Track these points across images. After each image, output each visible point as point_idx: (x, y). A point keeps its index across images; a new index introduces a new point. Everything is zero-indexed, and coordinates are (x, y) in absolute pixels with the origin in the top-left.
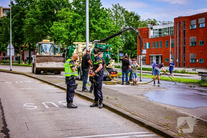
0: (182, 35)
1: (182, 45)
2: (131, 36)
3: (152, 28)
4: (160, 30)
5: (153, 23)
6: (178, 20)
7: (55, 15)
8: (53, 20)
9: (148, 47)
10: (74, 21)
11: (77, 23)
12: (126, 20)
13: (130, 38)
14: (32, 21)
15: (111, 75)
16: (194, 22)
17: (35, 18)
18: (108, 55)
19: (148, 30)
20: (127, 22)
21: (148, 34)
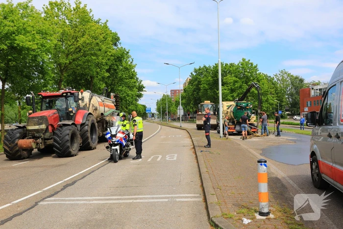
2: (296, 96)
3: (313, 89)
4: (320, 89)
9: (309, 105)
10: (234, 84)
11: (236, 86)
12: (292, 83)
13: (296, 98)
14: (204, 87)
15: (252, 130)
17: (207, 85)
18: (249, 112)
19: (309, 90)
20: (292, 84)
21: (309, 94)
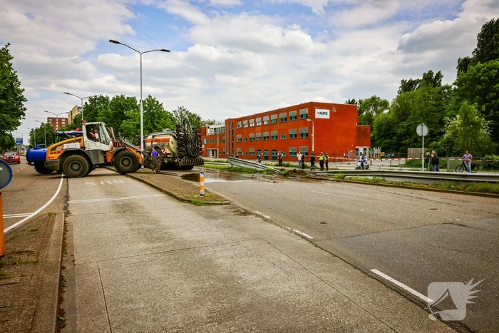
0: (231, 133)
1: (231, 141)
3: (208, 127)
4: (215, 129)
5: (212, 123)
6: (228, 122)
7: (124, 115)
8: (122, 119)
9: (205, 143)
16: (240, 123)
19: (206, 129)
21: (205, 132)
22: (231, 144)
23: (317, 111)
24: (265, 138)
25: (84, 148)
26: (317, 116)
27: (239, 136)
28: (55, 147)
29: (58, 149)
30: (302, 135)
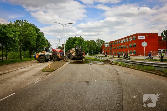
9: (104, 50)
16: (114, 43)
22: (111, 50)
23: (139, 37)
24: (122, 47)
25: (45, 54)
26: (139, 38)
27: (114, 47)
28: (38, 54)
29: (38, 55)
30: (134, 46)
